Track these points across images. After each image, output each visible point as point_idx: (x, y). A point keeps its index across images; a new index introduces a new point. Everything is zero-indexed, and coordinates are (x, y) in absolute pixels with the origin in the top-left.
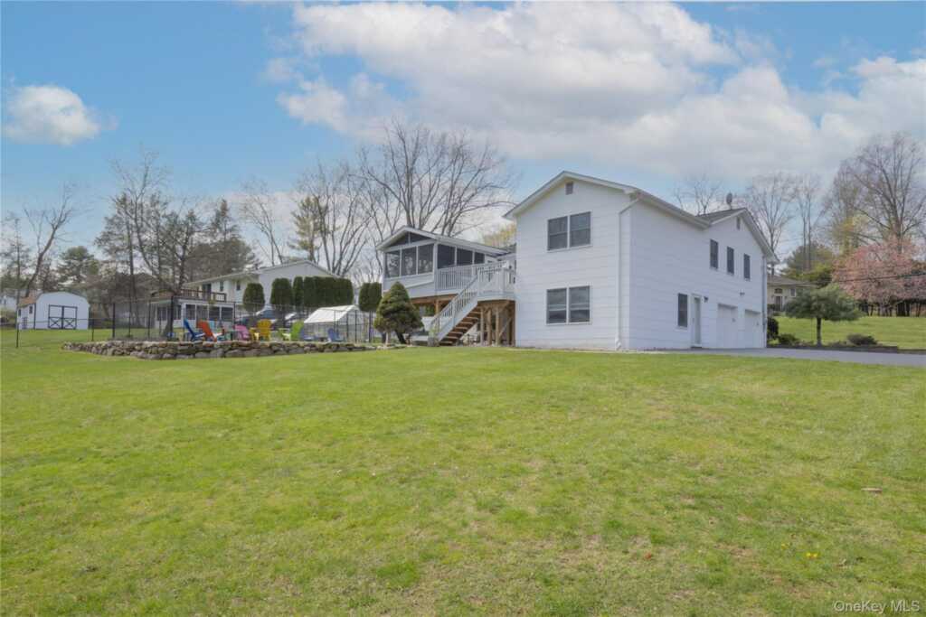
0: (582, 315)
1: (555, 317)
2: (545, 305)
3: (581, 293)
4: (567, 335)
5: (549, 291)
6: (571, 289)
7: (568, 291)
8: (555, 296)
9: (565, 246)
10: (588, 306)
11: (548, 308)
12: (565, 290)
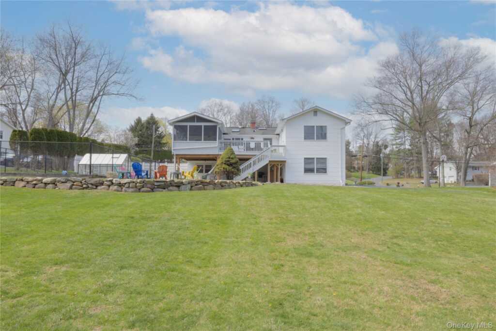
0: (323, 170)
1: (308, 170)
2: (303, 165)
3: (323, 161)
4: (314, 179)
5: (305, 159)
6: (317, 158)
7: (315, 159)
8: (308, 161)
9: (314, 139)
10: (326, 166)
11: (304, 166)
12: (314, 158)
